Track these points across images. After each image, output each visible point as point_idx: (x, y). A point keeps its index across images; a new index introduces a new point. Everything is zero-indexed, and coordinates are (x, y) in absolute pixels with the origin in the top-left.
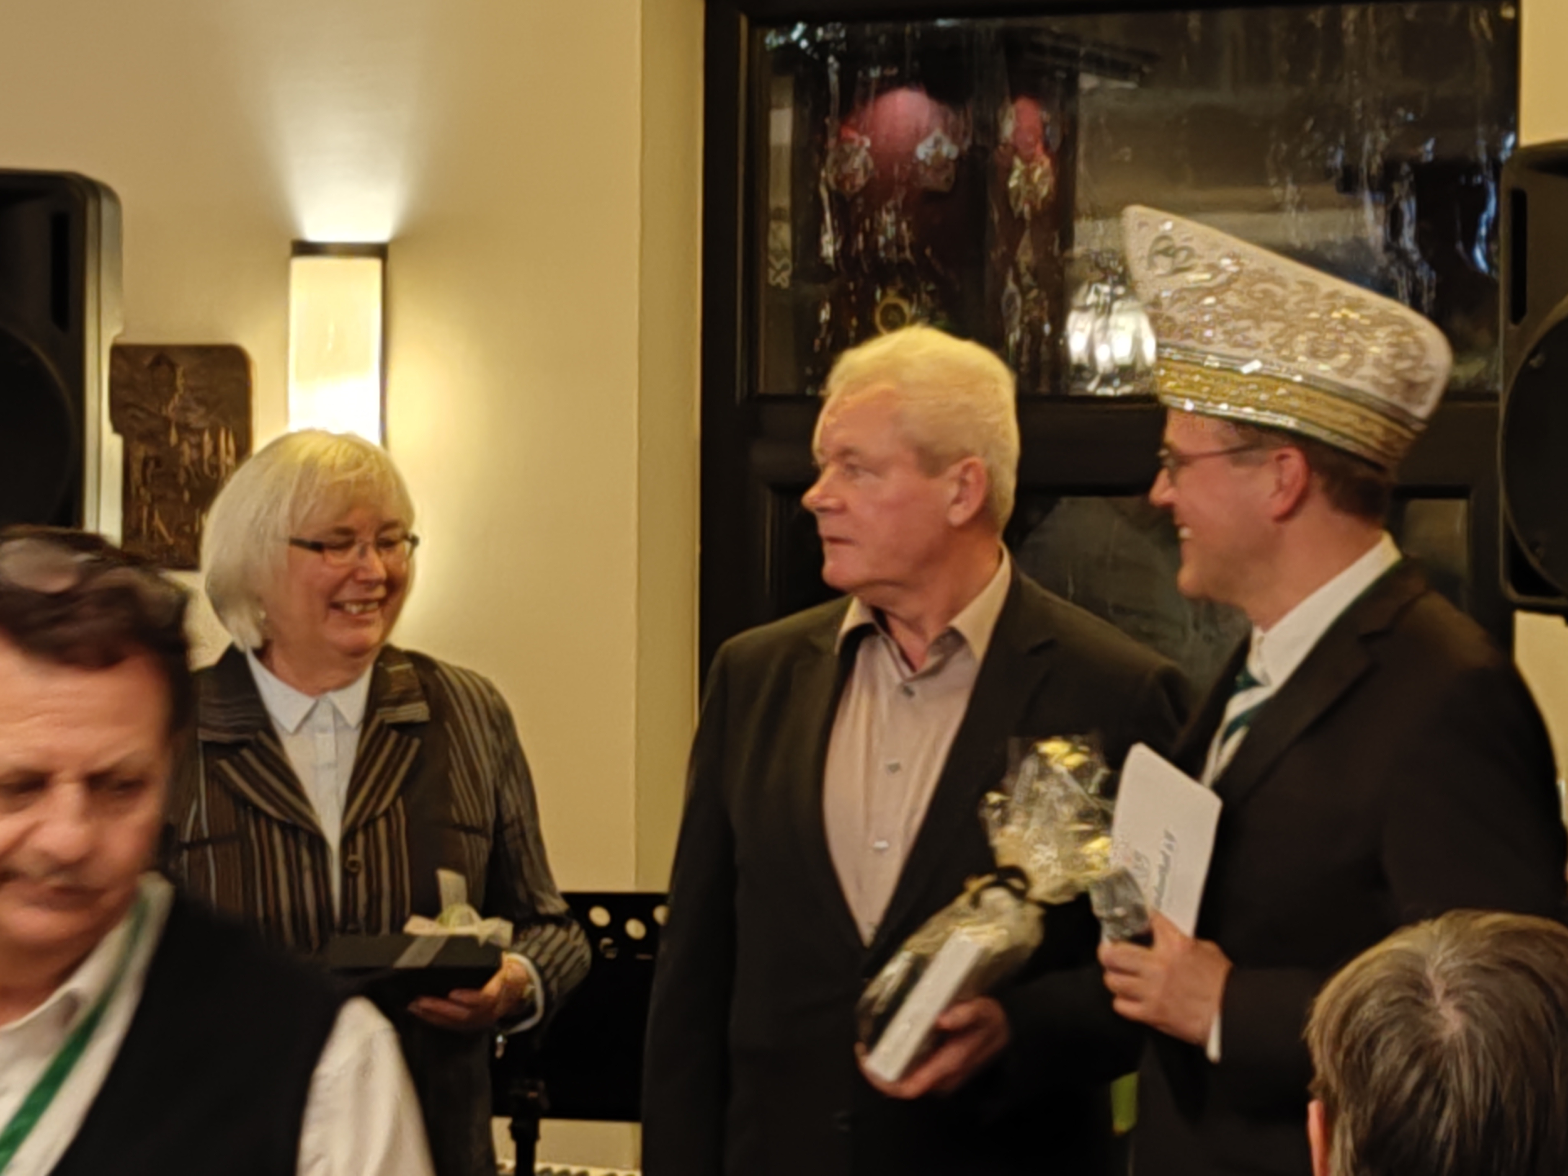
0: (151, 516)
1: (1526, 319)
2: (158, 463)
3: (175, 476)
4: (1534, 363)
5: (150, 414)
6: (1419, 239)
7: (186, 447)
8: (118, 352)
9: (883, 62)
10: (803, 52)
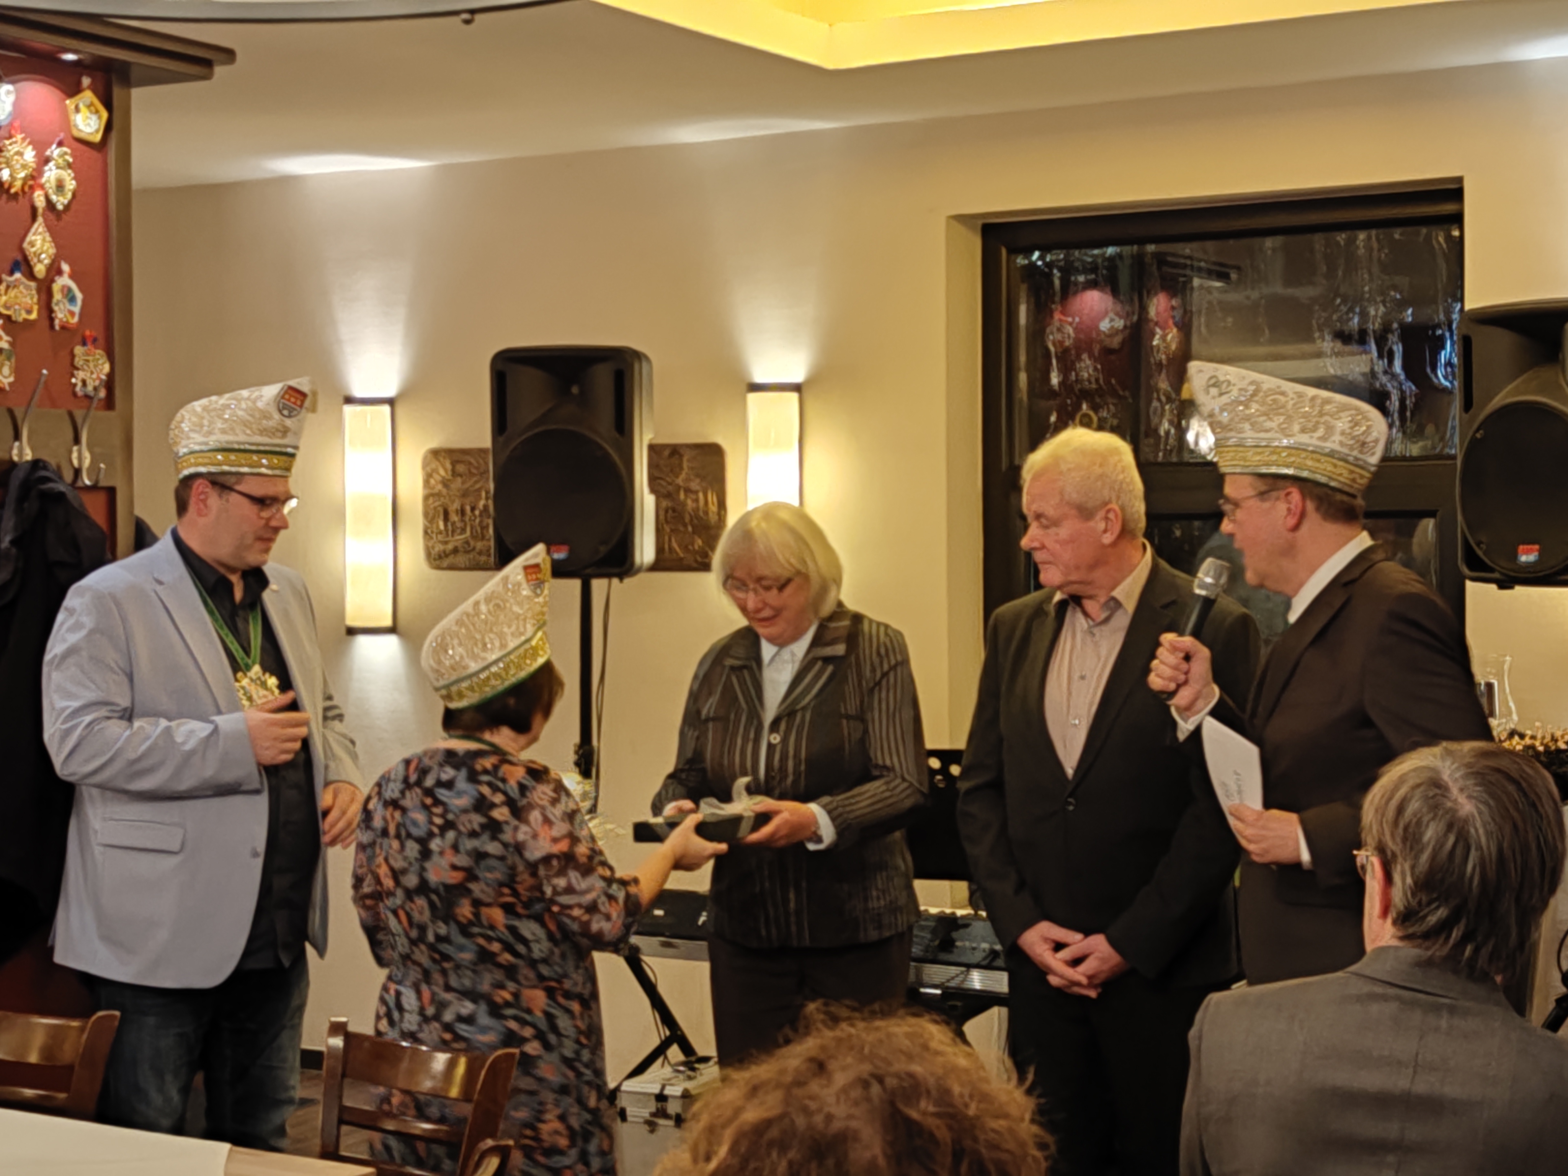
0: (670, 540)
1: (1472, 411)
2: (674, 510)
3: (683, 518)
4: (1478, 436)
5: (670, 484)
6: (1405, 367)
7: (689, 502)
8: (652, 448)
9: (1085, 271)
10: (1039, 267)
